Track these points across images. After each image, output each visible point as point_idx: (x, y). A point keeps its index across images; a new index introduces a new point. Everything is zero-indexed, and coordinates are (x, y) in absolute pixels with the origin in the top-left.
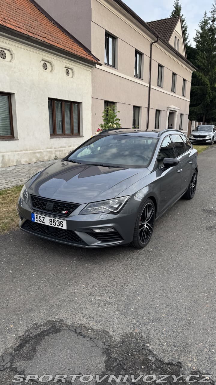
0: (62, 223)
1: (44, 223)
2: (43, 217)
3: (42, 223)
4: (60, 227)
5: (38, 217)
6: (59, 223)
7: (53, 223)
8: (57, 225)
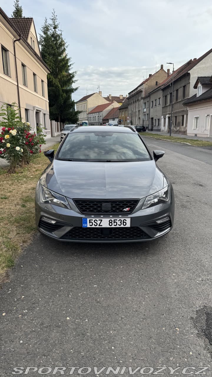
0: (125, 221)
1: (102, 226)
2: (99, 220)
3: (98, 226)
4: (122, 226)
5: (93, 221)
6: (121, 222)
7: (114, 223)
8: (119, 225)
